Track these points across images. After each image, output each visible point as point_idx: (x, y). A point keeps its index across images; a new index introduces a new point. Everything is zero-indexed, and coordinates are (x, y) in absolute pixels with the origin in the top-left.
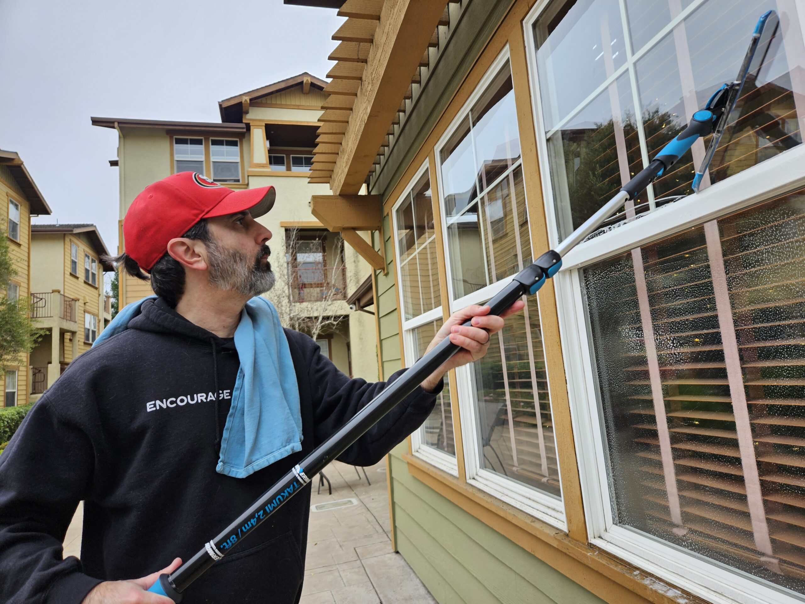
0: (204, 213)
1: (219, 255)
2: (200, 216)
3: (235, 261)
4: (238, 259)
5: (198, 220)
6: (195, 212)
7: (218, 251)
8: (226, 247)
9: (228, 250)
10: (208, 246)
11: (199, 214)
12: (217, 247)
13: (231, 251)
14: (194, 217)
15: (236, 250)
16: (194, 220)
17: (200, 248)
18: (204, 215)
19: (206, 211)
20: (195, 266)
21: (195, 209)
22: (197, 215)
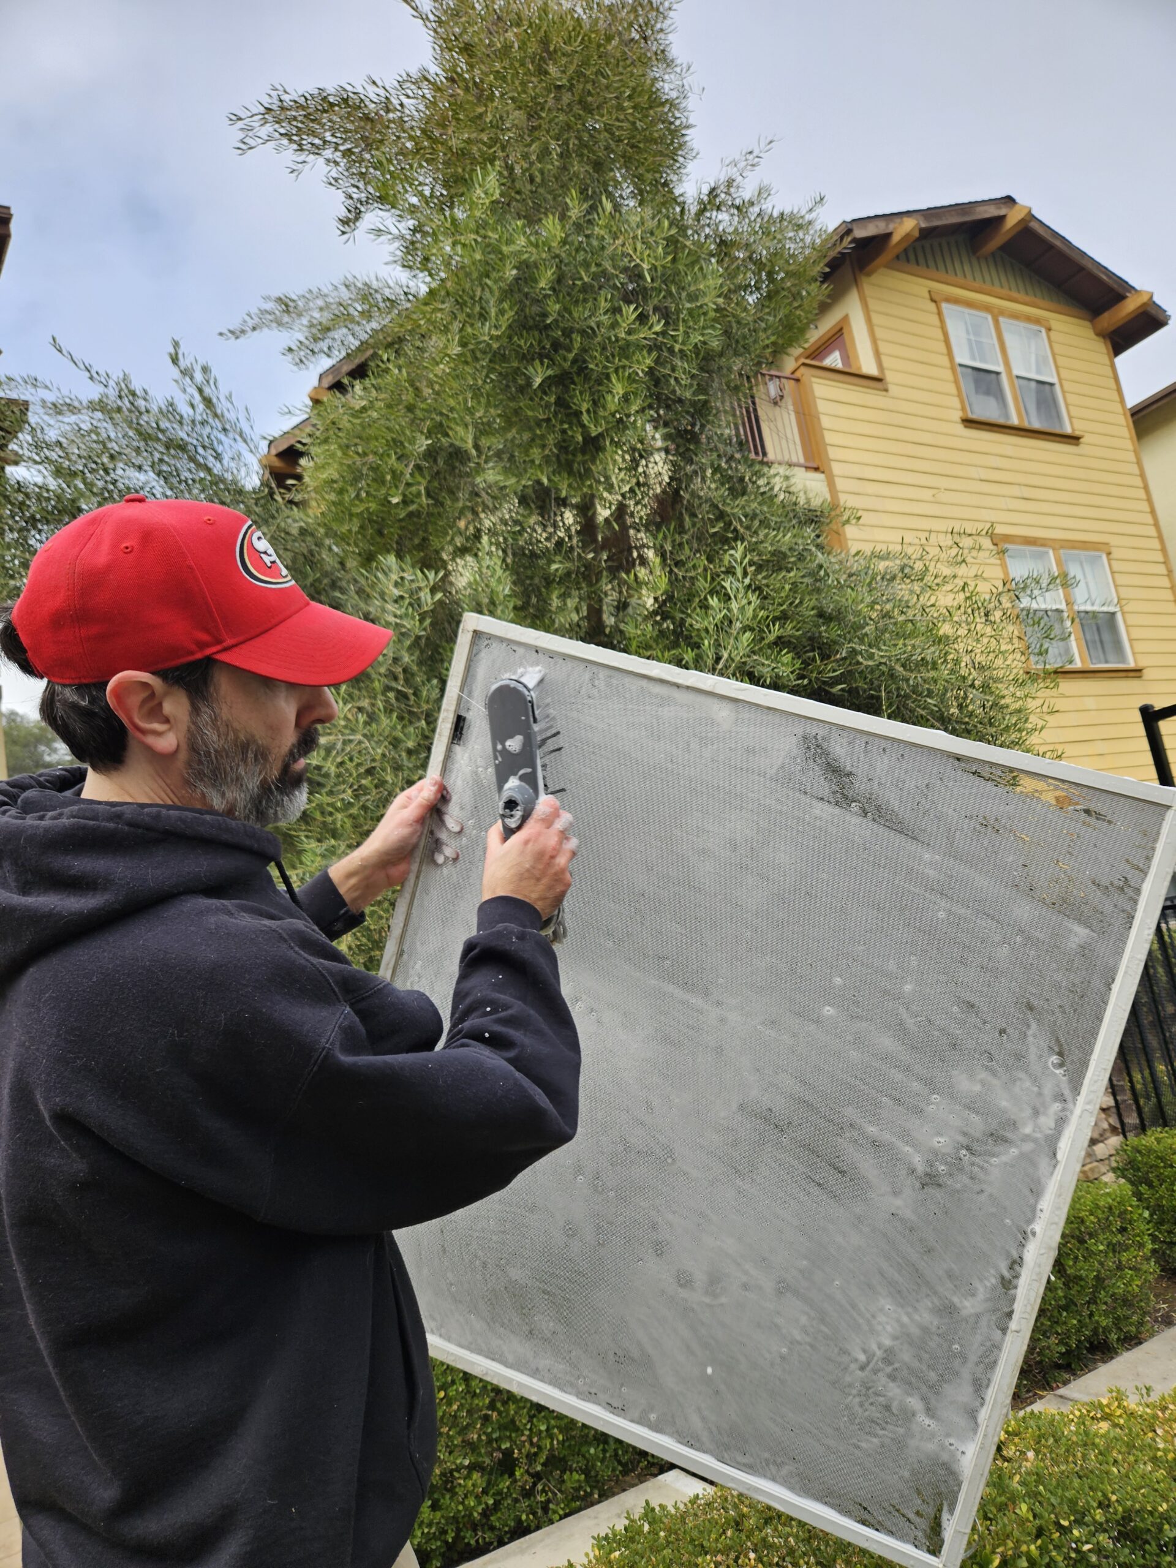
0: (219, 647)
1: (215, 738)
2: (208, 651)
3: (244, 760)
4: (250, 755)
5: (199, 656)
6: (204, 637)
7: (216, 727)
8: (236, 725)
9: (235, 731)
10: (195, 710)
11: (207, 645)
12: (214, 720)
13: (242, 737)
14: (194, 647)
15: (253, 736)
16: (192, 653)
17: (176, 705)
18: (218, 652)
19: (225, 644)
20: (150, 740)
21: (207, 631)
22: (202, 645)
